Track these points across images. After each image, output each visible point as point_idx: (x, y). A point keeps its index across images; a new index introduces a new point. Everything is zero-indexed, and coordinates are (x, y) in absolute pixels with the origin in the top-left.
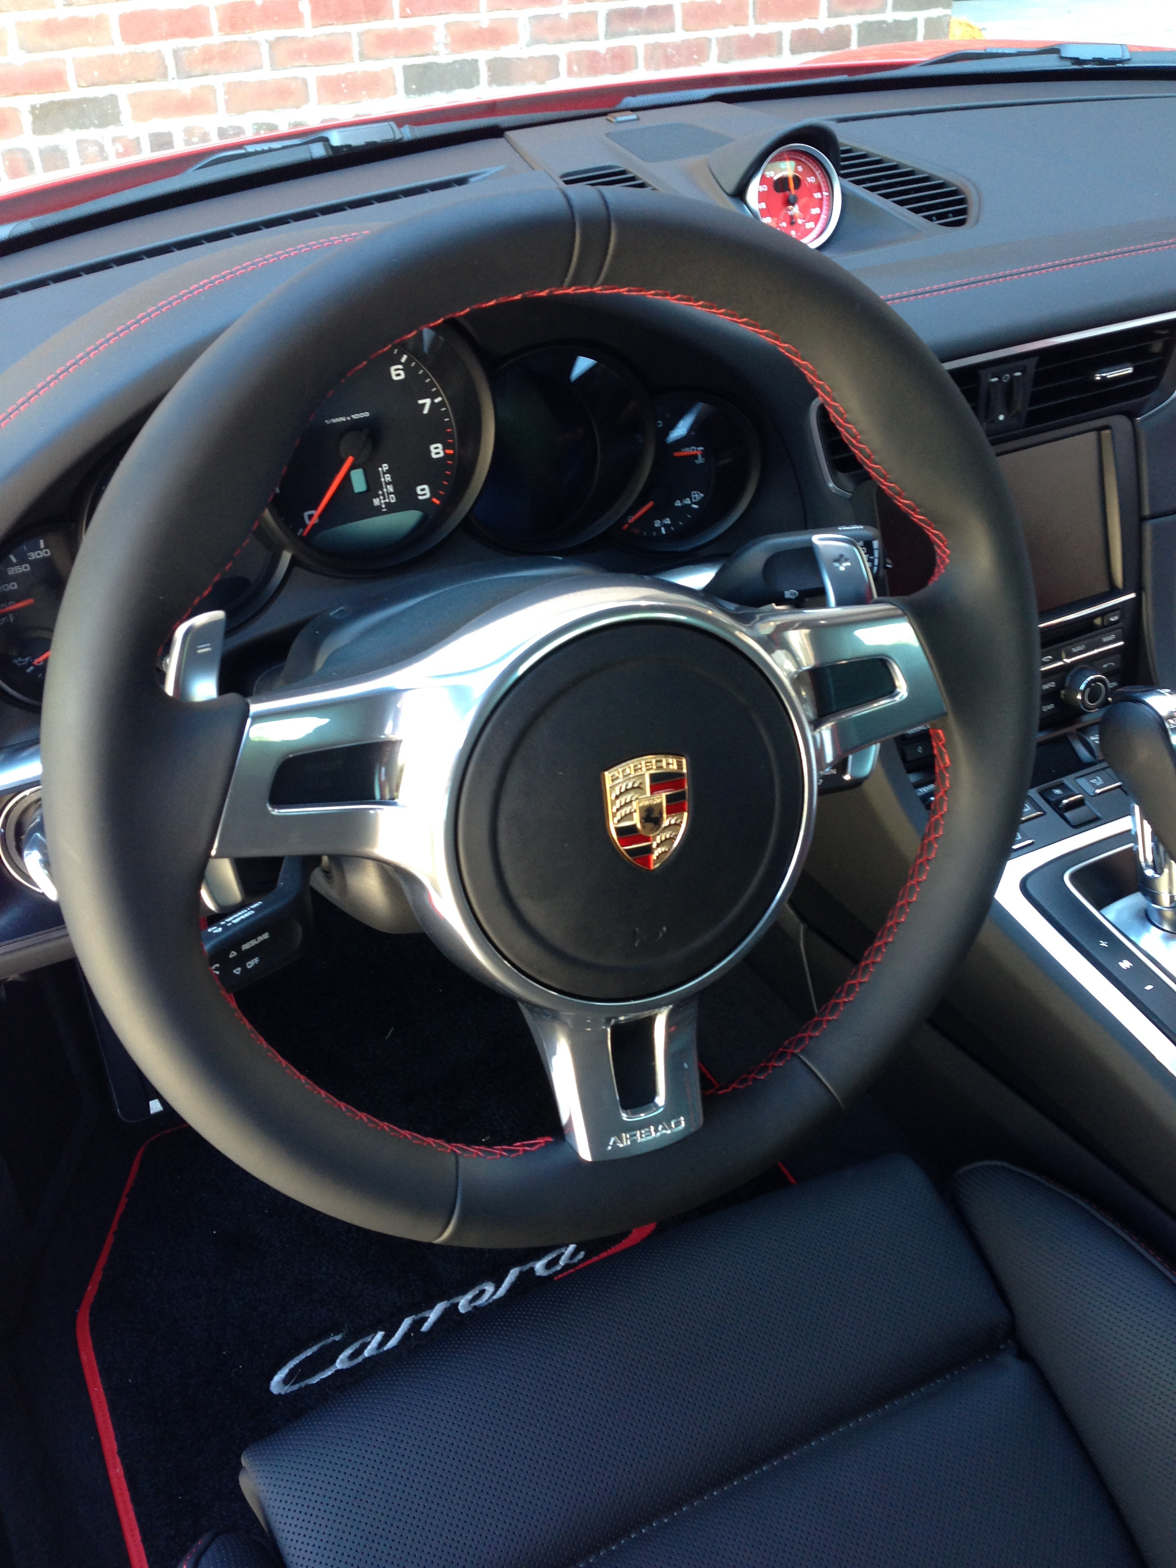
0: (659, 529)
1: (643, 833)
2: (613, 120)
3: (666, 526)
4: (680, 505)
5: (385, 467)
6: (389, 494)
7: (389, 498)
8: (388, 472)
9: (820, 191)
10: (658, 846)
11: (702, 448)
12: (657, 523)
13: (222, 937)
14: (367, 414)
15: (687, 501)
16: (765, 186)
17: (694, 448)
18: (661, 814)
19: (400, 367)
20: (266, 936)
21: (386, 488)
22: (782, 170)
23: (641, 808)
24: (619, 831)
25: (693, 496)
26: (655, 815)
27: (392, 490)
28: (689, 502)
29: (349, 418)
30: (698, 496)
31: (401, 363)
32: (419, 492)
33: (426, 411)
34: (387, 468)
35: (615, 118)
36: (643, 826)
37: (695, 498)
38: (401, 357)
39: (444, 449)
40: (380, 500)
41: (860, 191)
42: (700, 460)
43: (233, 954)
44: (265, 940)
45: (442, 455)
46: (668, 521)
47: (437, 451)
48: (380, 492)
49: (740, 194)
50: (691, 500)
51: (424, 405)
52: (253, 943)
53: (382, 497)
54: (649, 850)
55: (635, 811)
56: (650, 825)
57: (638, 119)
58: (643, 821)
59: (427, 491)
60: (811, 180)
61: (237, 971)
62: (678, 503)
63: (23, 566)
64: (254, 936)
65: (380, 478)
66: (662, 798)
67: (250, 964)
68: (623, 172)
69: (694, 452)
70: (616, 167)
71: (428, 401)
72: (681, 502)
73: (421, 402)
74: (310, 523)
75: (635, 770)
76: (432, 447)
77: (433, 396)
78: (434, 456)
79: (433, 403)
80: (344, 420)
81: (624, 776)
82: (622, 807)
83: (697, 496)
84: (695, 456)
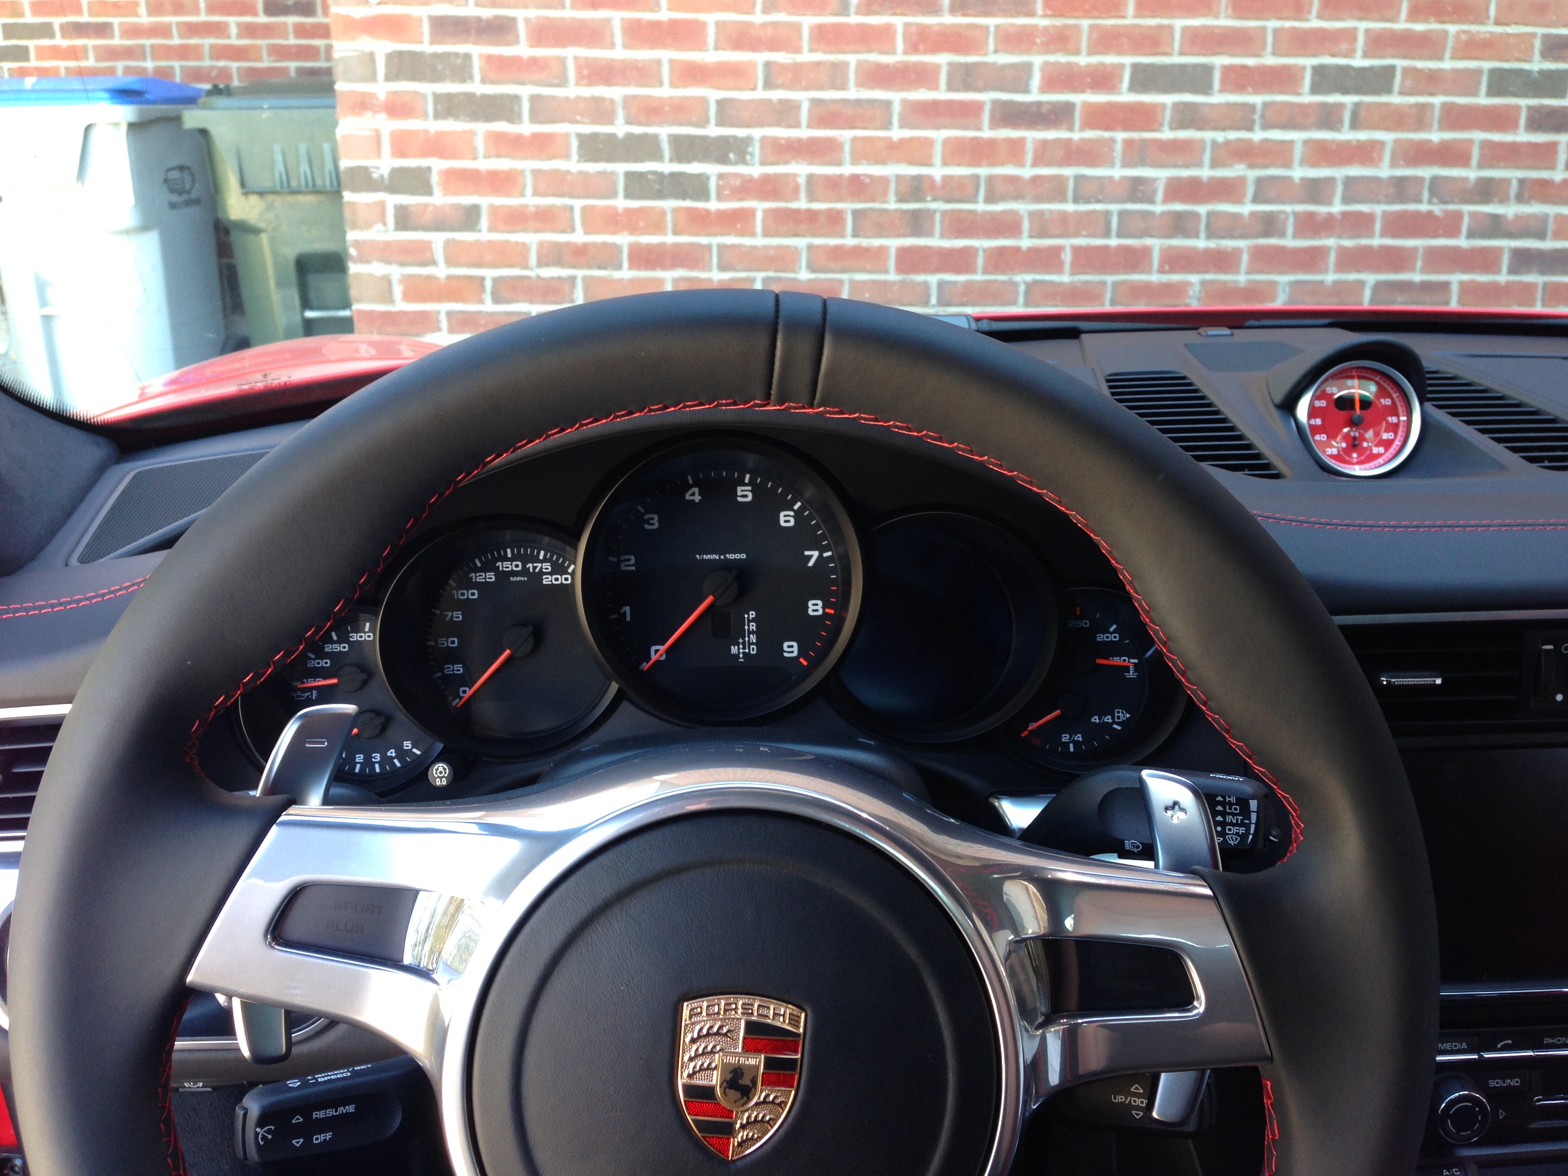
0: (1067, 744)
1: (724, 1103)
2: (1203, 334)
3: (1076, 743)
4: (1097, 721)
5: (752, 614)
6: (750, 644)
7: (749, 649)
8: (753, 620)
9: (1398, 415)
10: (743, 1127)
11: (1136, 661)
12: (1065, 738)
13: (295, 1094)
14: (743, 556)
15: (1108, 719)
16: (1324, 402)
17: (1126, 658)
18: (754, 1081)
19: (792, 513)
20: (351, 1109)
21: (749, 637)
22: (1349, 388)
23: (725, 1066)
24: (690, 1090)
25: (1116, 714)
26: (746, 1081)
27: (754, 641)
28: (1110, 721)
29: (722, 557)
30: (1123, 715)
31: (793, 510)
32: (785, 648)
33: (811, 564)
34: (754, 616)
35: (1205, 331)
36: (724, 1093)
37: (1119, 717)
38: (795, 504)
39: (824, 608)
40: (739, 648)
41: (1441, 416)
42: (1132, 674)
43: (298, 1119)
44: (348, 1115)
45: (820, 613)
46: (1079, 737)
47: (815, 607)
48: (741, 641)
49: (1288, 406)
50: (1113, 718)
51: (810, 557)
52: (330, 1112)
53: (741, 646)
54: (728, 1130)
55: (716, 1068)
56: (734, 1094)
57: (1232, 335)
58: (725, 1084)
59: (795, 649)
60: (1387, 402)
61: (298, 1142)
62: (1095, 719)
63: (342, 645)
64: (335, 1105)
65: (745, 625)
66: (757, 1061)
67: (319, 1139)
68: (1184, 378)
69: (1126, 664)
70: (1176, 373)
71: (816, 554)
72: (1100, 719)
73: (807, 553)
74: (654, 657)
75: (726, 1011)
76: (810, 603)
77: (822, 550)
78: (811, 613)
79: (820, 556)
80: (717, 558)
81: (708, 1015)
82: (697, 1056)
83: (1121, 714)
84: (1127, 669)
